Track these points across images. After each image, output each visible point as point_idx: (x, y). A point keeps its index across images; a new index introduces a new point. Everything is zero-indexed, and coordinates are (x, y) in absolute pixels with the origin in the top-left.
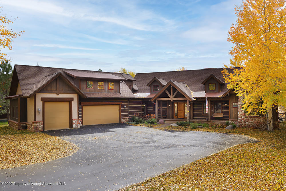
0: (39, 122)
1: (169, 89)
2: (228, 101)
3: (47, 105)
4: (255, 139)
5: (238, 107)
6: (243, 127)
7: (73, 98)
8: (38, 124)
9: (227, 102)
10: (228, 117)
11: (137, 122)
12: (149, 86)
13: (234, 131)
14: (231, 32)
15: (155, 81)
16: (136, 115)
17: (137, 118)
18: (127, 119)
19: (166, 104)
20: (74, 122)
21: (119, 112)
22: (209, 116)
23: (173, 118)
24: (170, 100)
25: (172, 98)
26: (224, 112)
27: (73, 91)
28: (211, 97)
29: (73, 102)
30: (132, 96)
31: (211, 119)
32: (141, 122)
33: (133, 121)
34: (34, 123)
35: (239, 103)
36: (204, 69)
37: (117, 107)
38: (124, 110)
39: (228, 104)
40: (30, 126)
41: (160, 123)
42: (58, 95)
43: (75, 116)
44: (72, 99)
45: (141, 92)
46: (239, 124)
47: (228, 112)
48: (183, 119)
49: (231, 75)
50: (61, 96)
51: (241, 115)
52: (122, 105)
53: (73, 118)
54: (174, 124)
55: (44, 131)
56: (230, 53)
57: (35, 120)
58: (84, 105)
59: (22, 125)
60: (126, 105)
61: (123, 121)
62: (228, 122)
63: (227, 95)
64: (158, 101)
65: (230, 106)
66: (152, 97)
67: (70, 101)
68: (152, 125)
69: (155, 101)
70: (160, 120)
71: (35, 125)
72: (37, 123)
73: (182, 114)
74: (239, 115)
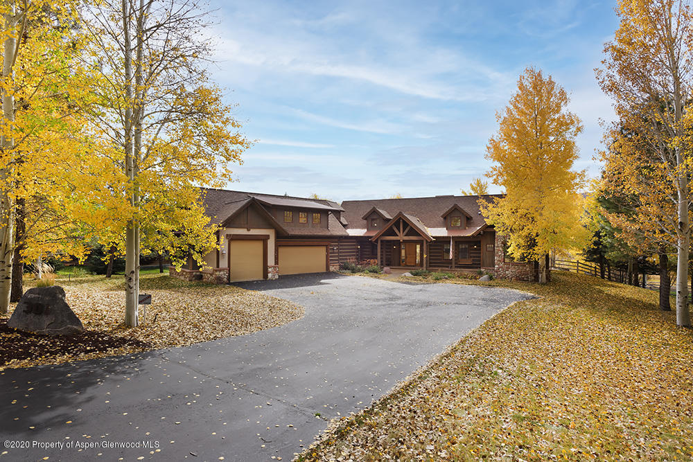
0: (223, 270)
1: (397, 224)
2: (480, 242)
3: (234, 245)
4: (530, 294)
5: (494, 250)
6: (501, 278)
7: (269, 235)
8: (222, 273)
9: (478, 243)
10: (480, 264)
11: (354, 271)
12: (366, 219)
13: (492, 282)
14: (490, 146)
15: (374, 212)
16: (352, 261)
17: (353, 265)
18: (338, 267)
19: (390, 245)
20: (270, 270)
21: (327, 256)
22: (454, 263)
23: (399, 265)
24: (398, 239)
25: (401, 237)
26: (474, 257)
27: (270, 225)
28: (457, 235)
29: (269, 241)
30: (344, 234)
31: (456, 267)
32: (359, 271)
33: (346, 268)
34: (216, 271)
35: (496, 245)
36: (437, 197)
37: (324, 249)
38: (334, 253)
39: (479, 246)
40: (209, 275)
41: (386, 272)
42: (248, 230)
43: (271, 261)
44: (268, 237)
45: (353, 228)
46: (496, 274)
47: (480, 257)
48: (414, 266)
49: (490, 205)
50: (254, 232)
51: (498, 261)
52: (331, 246)
53: (269, 264)
54: (408, 274)
55: (229, 283)
56: (486, 175)
57: (218, 266)
58: (280, 246)
59: (194, 273)
60: (335, 246)
61: (332, 269)
62: (481, 272)
63: (480, 234)
64: (382, 240)
65: (484, 248)
66: (373, 234)
67: (264, 239)
68: (376, 275)
69: (376, 241)
70: (385, 268)
71: (218, 273)
72: (220, 271)
73: (412, 260)
74: (496, 261)
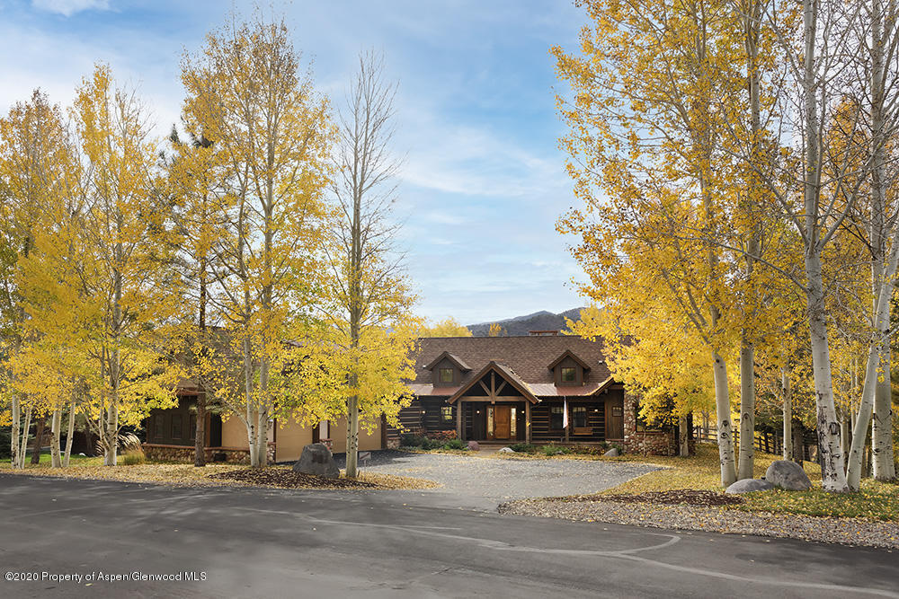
1: (486, 379)
2: (603, 404)
5: (623, 415)
6: (633, 451)
9: (601, 406)
10: (603, 435)
12: (431, 370)
13: (621, 457)
15: (445, 358)
19: (471, 409)
23: (485, 438)
24: (489, 400)
25: (493, 397)
26: (595, 425)
28: (573, 395)
31: (570, 440)
33: (413, 444)
35: (625, 408)
39: (602, 410)
41: (473, 448)
46: (626, 447)
47: (603, 425)
48: (508, 440)
51: (629, 429)
53: (320, 438)
54: (507, 450)
59: (213, 452)
61: (390, 445)
62: (605, 445)
63: (603, 393)
64: (462, 403)
65: (608, 412)
68: (461, 451)
69: (456, 404)
70: (471, 443)
73: (505, 431)
74: (625, 430)
